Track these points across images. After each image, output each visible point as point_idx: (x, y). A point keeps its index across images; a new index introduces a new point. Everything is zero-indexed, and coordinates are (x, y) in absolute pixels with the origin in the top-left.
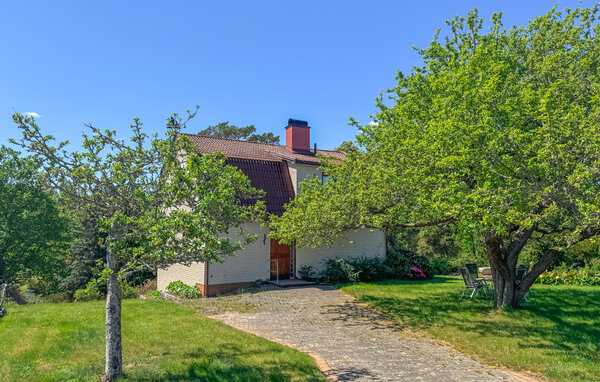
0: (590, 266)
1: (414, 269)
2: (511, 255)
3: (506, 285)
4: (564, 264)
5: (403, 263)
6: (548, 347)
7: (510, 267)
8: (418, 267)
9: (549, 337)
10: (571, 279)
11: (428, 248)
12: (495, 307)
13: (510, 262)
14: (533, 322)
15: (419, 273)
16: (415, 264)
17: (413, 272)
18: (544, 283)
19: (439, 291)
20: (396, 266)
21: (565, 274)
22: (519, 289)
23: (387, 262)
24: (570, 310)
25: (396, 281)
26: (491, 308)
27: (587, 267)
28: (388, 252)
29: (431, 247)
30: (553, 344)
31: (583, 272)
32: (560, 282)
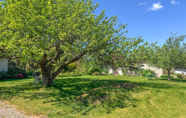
0: (74, 71)
1: (19, 74)
2: (49, 69)
3: (47, 79)
4: (67, 71)
5: (15, 73)
6: (54, 101)
7: (48, 73)
8: (21, 74)
9: (56, 97)
10: (69, 75)
11: (29, 67)
12: (42, 87)
13: (48, 71)
14: (53, 91)
15: (21, 76)
16: (20, 73)
17: (18, 76)
18: (62, 77)
19: (26, 82)
20: (12, 74)
21: (67, 74)
22: (51, 80)
23: (8, 73)
24: (66, 85)
25: (11, 79)
26: (41, 87)
27: (73, 72)
28: (9, 69)
29: (30, 67)
30: (56, 99)
31: (72, 73)
32: (66, 76)
